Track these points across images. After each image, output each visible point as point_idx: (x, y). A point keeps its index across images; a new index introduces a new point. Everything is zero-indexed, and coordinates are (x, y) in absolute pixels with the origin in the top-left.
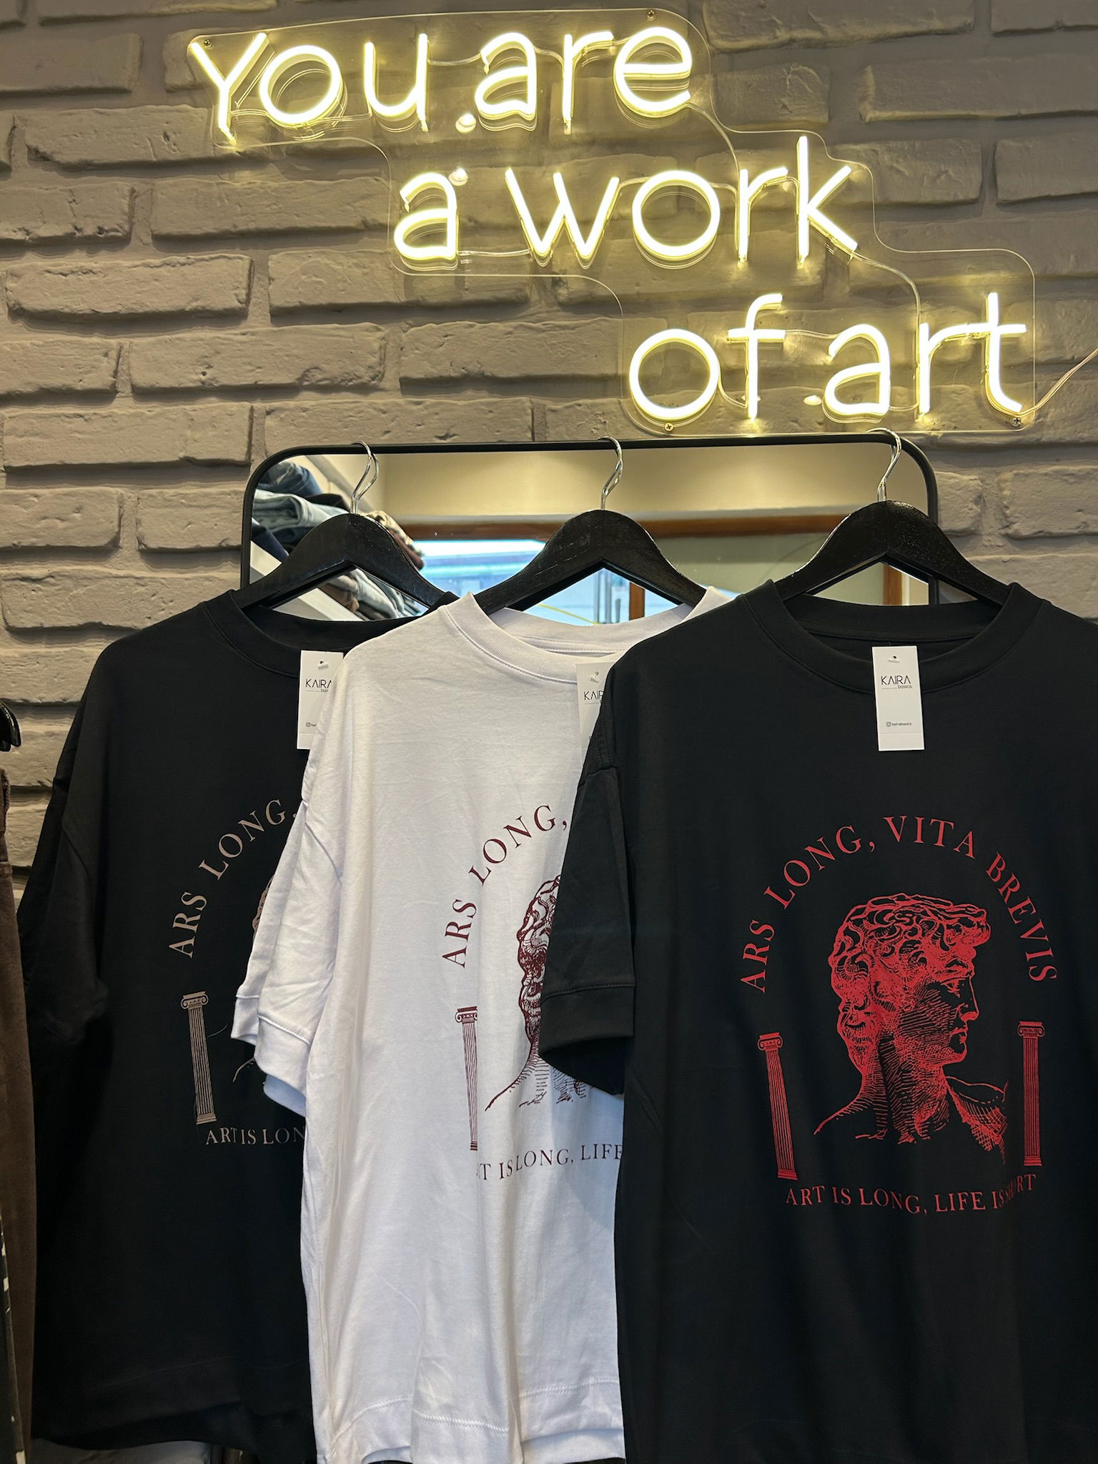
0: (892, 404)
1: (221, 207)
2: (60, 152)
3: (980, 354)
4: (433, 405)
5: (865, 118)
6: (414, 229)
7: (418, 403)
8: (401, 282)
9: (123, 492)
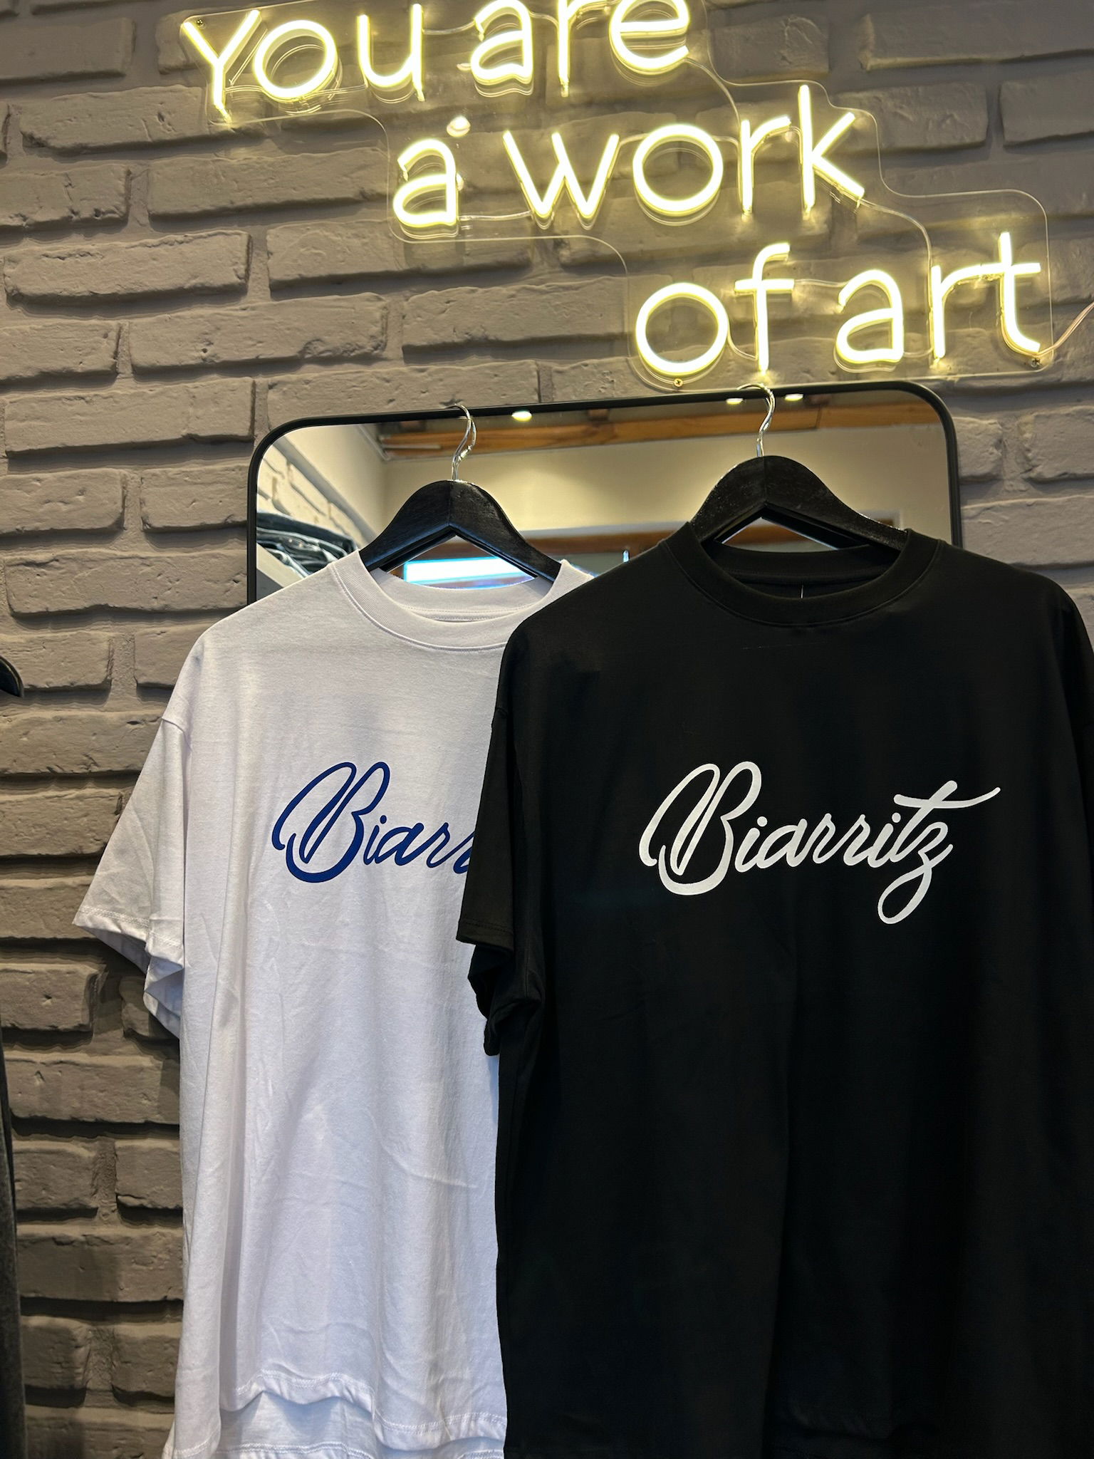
0: (906, 349)
1: (218, 184)
2: (55, 138)
3: (995, 295)
4: (437, 372)
5: (866, 66)
6: (413, 197)
7: (422, 371)
8: (401, 251)
9: (126, 473)
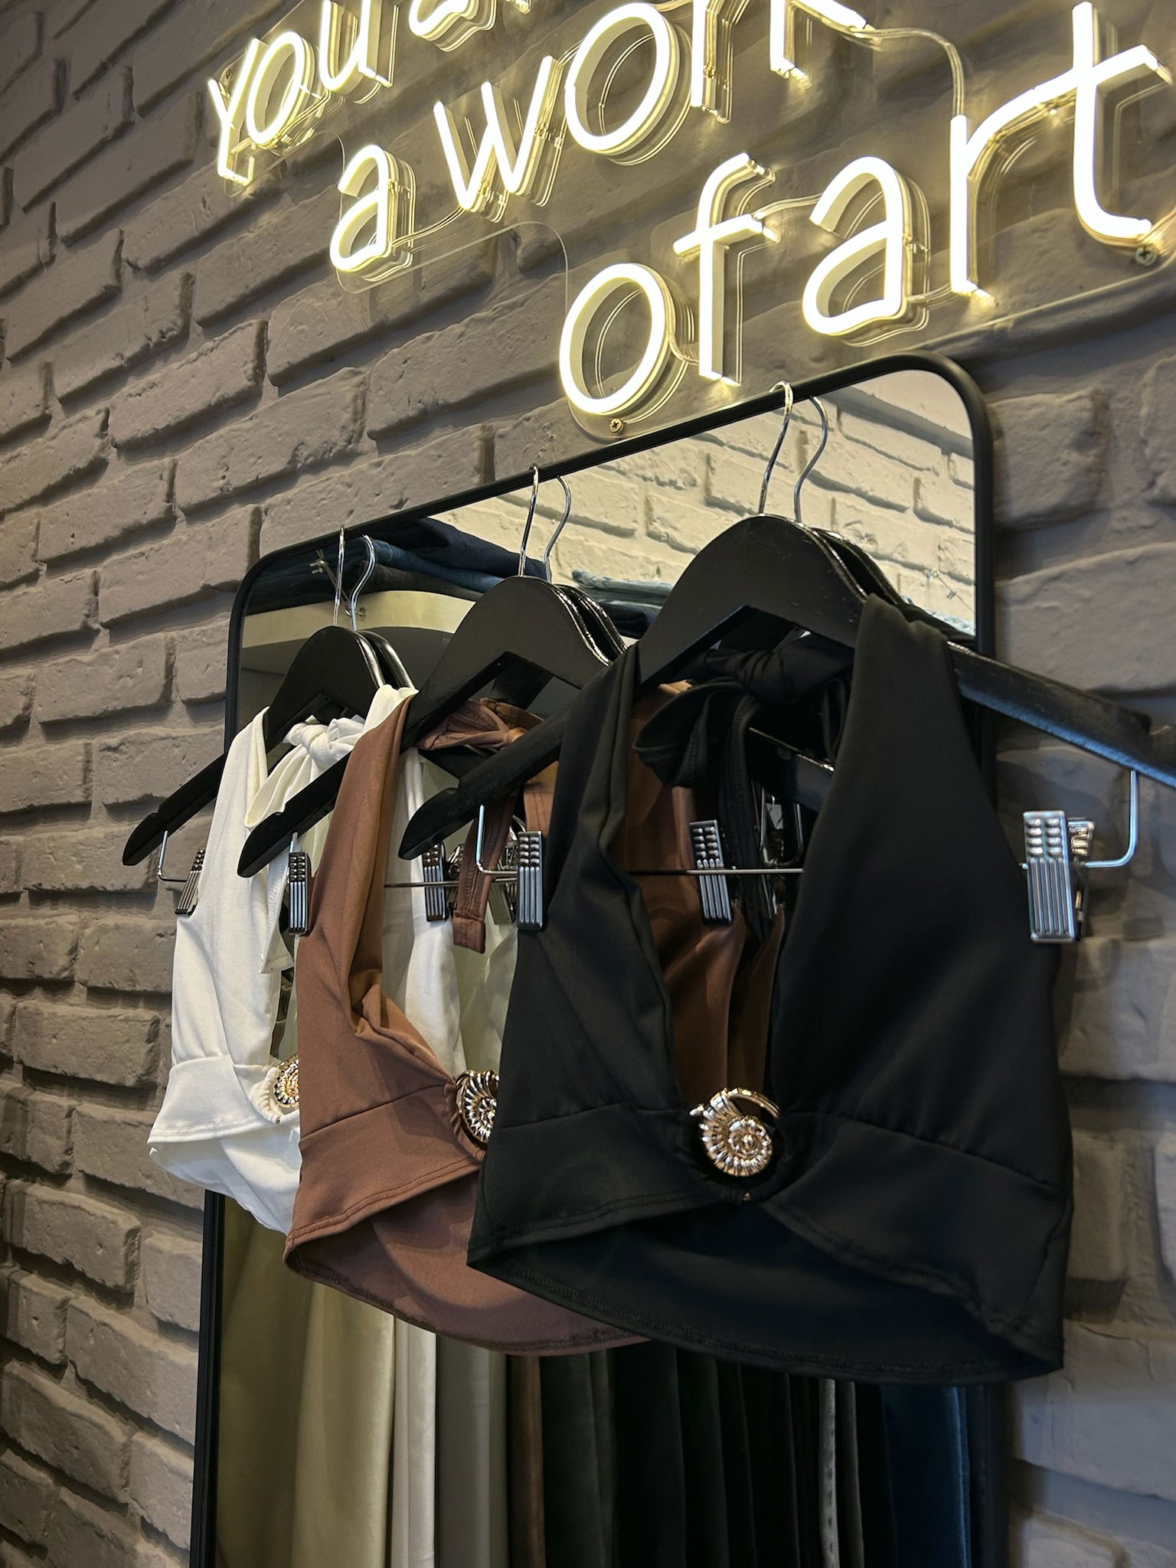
0: (911, 290)
1: (238, 268)
2: (140, 257)
4: (390, 464)
7: (378, 464)
8: (367, 304)
9: (175, 635)
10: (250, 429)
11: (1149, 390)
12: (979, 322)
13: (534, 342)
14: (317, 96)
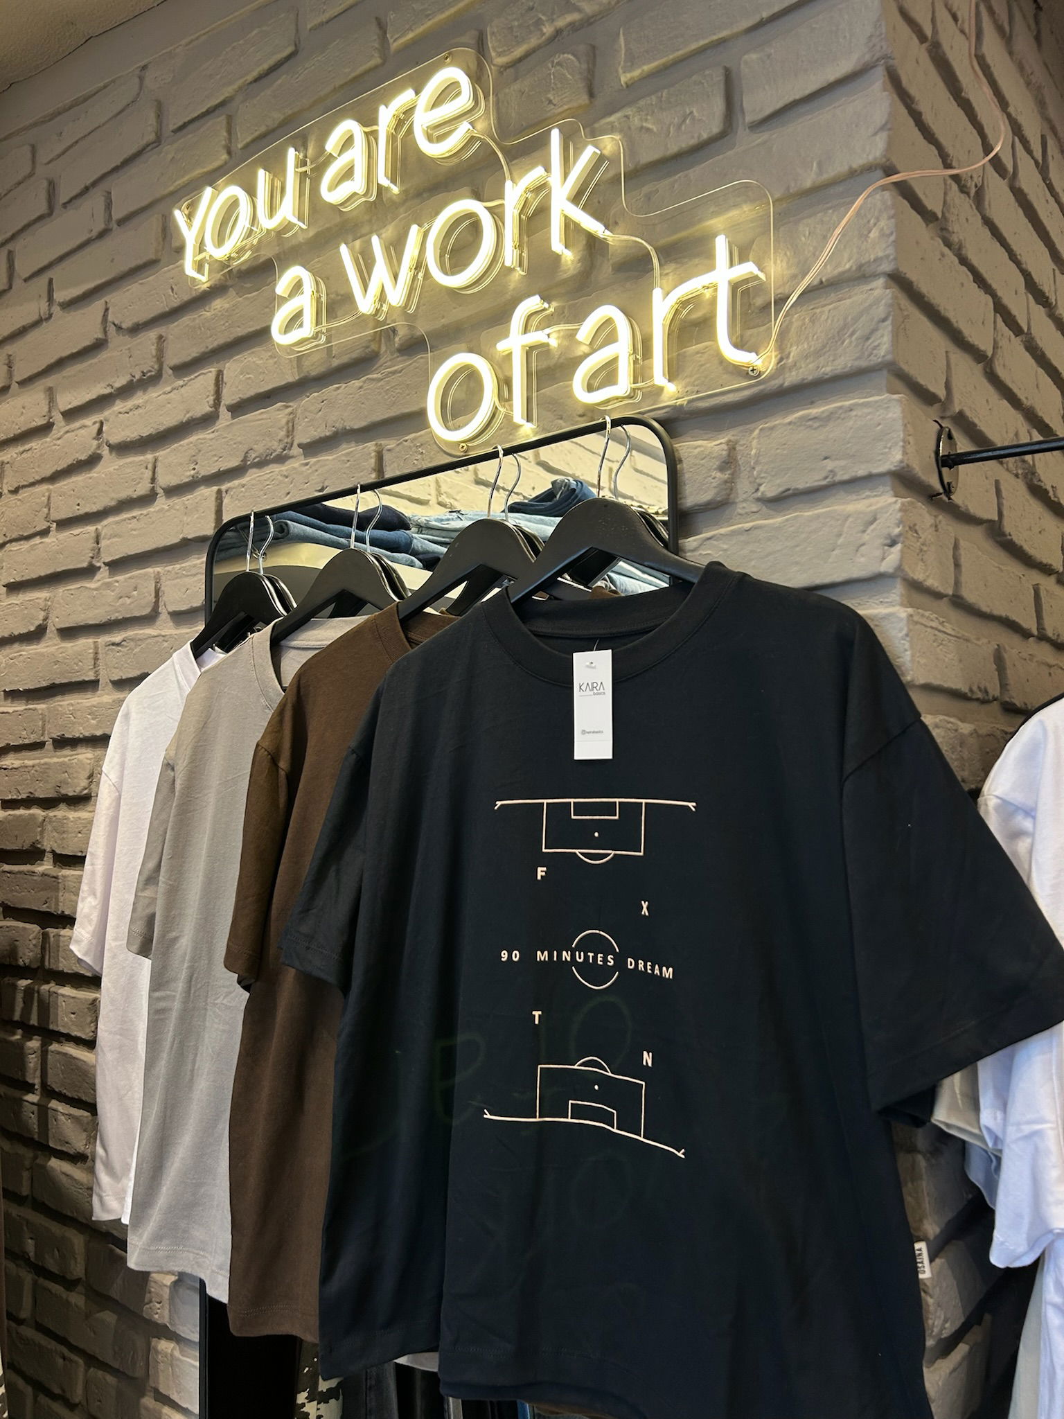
0: (633, 381)
1: (200, 335)
2: (124, 321)
3: (715, 302)
4: (315, 464)
5: (622, 81)
6: (284, 321)
7: (307, 464)
8: (295, 364)
9: (160, 570)
10: (213, 439)
11: (755, 441)
12: (670, 399)
13: (408, 395)
14: (254, 229)
